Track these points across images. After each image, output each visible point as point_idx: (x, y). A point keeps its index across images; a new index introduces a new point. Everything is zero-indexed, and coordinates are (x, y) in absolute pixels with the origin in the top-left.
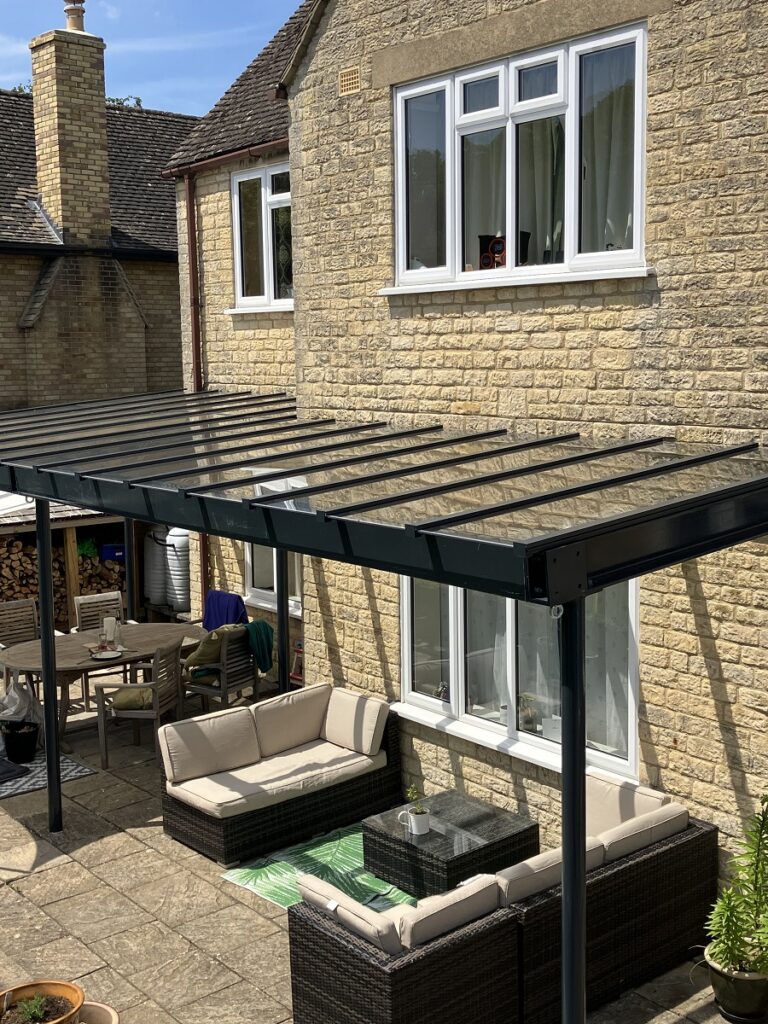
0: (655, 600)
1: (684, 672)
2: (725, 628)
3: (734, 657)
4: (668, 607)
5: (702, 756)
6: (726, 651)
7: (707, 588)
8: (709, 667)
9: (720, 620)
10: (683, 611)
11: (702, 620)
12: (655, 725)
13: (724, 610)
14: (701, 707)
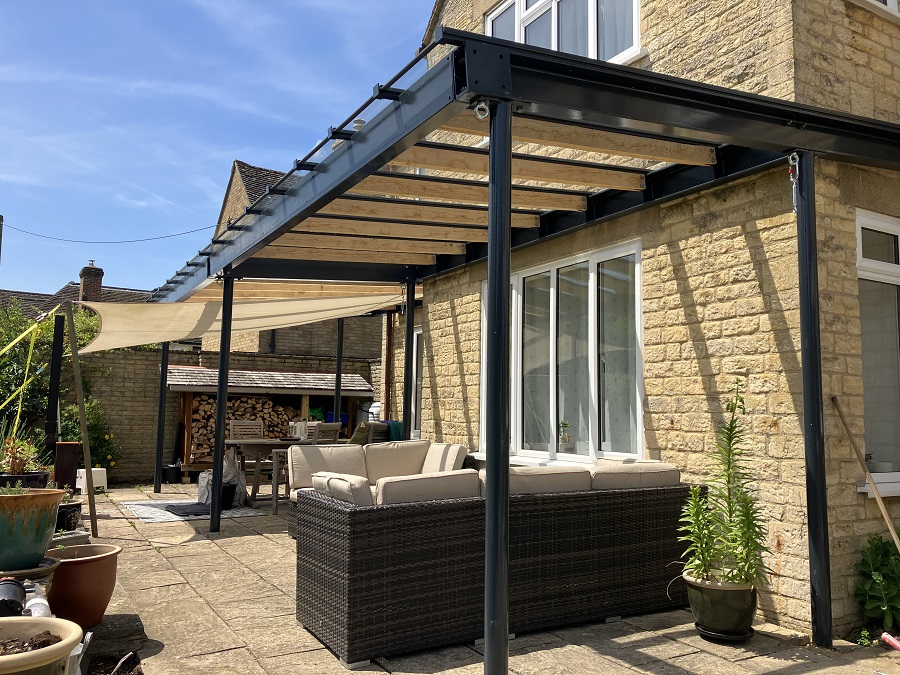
0: (654, 306)
1: (677, 360)
2: (708, 311)
3: (717, 333)
4: (663, 309)
5: (694, 429)
6: (710, 330)
7: (693, 282)
8: (696, 348)
9: (704, 305)
10: (676, 307)
11: (689, 310)
12: (657, 413)
13: (707, 295)
14: (691, 386)
